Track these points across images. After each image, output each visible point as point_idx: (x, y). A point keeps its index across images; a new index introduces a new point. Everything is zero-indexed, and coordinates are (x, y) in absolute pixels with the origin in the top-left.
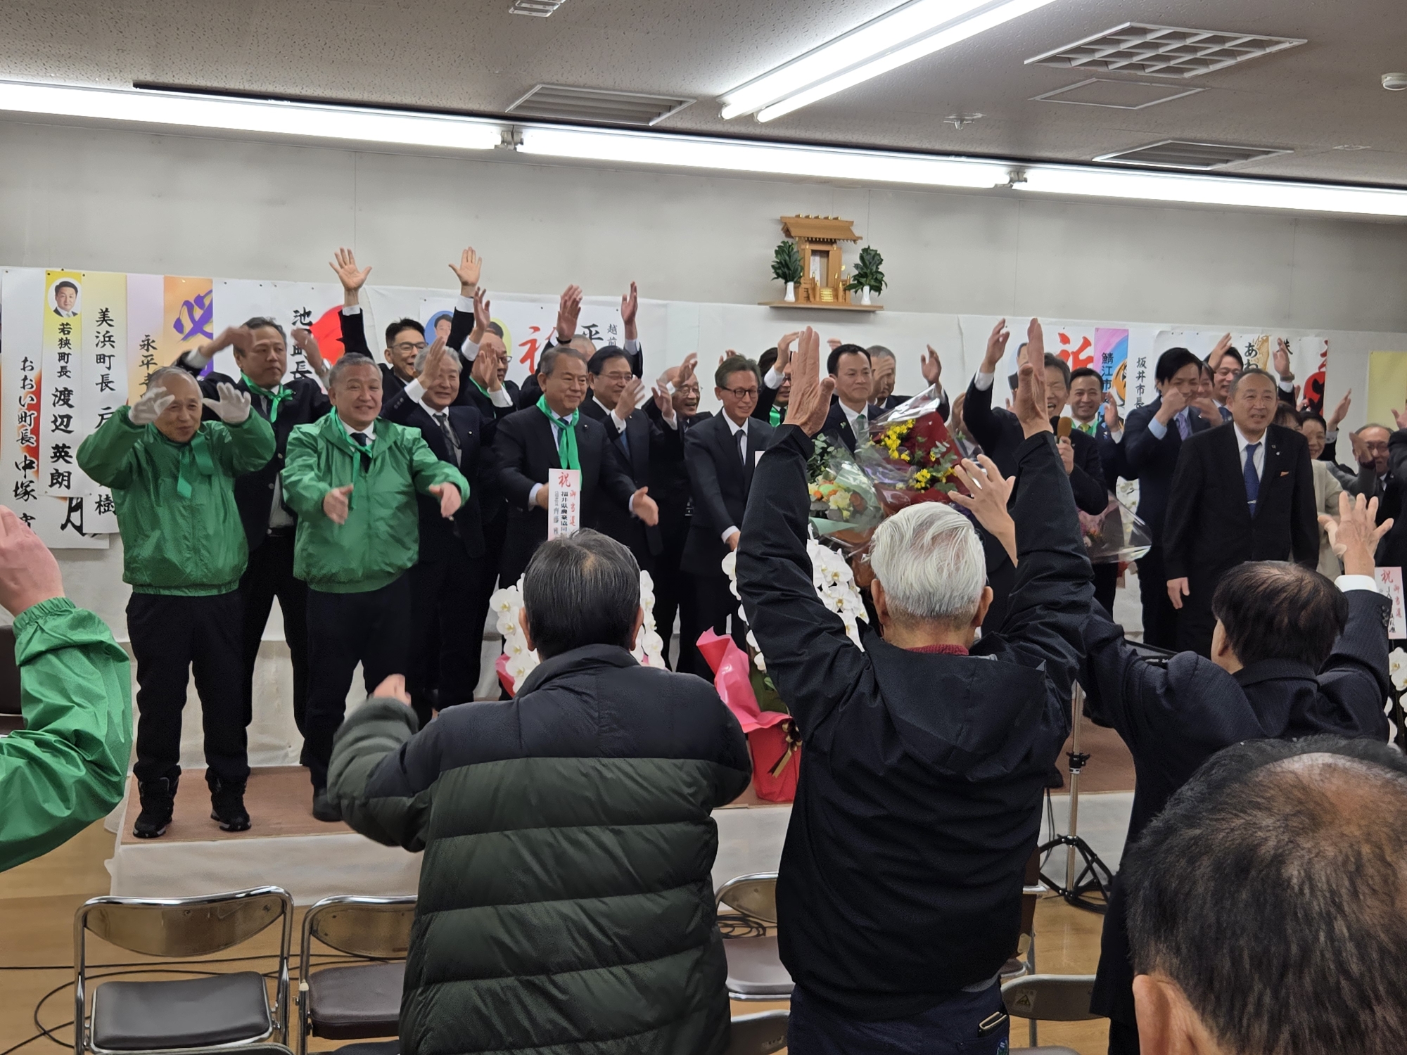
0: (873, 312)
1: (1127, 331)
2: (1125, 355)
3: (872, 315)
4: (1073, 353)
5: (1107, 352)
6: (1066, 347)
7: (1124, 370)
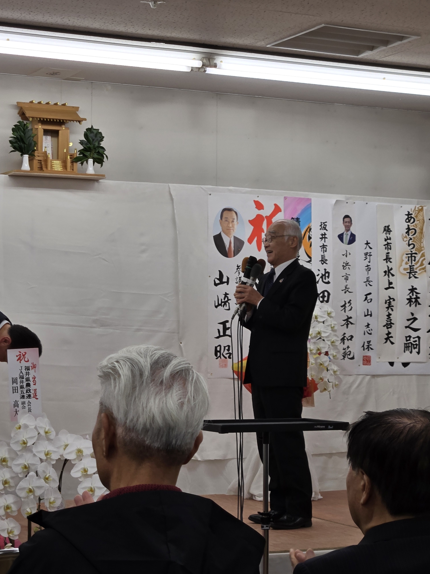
0: (97, 180)
1: (310, 200)
2: (310, 220)
3: (96, 184)
4: (266, 217)
5: (295, 216)
6: (261, 212)
7: (309, 232)
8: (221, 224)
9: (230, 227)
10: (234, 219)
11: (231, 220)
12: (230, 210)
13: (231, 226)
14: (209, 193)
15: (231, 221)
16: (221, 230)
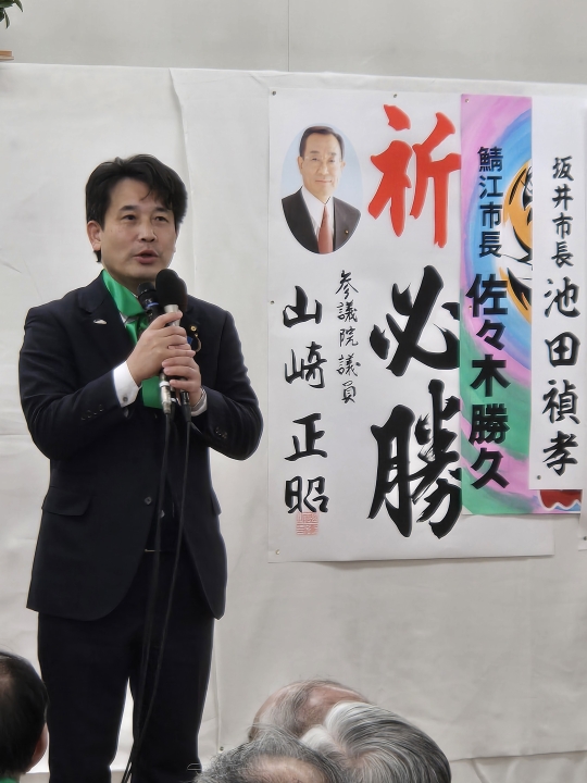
1: (526, 102)
2: (526, 151)
4: (416, 147)
5: (489, 145)
6: (403, 136)
7: (525, 185)
8: (301, 167)
9: (324, 177)
10: (333, 154)
11: (327, 157)
12: (322, 131)
13: (326, 171)
14: (272, 89)
15: (325, 161)
16: (302, 184)
